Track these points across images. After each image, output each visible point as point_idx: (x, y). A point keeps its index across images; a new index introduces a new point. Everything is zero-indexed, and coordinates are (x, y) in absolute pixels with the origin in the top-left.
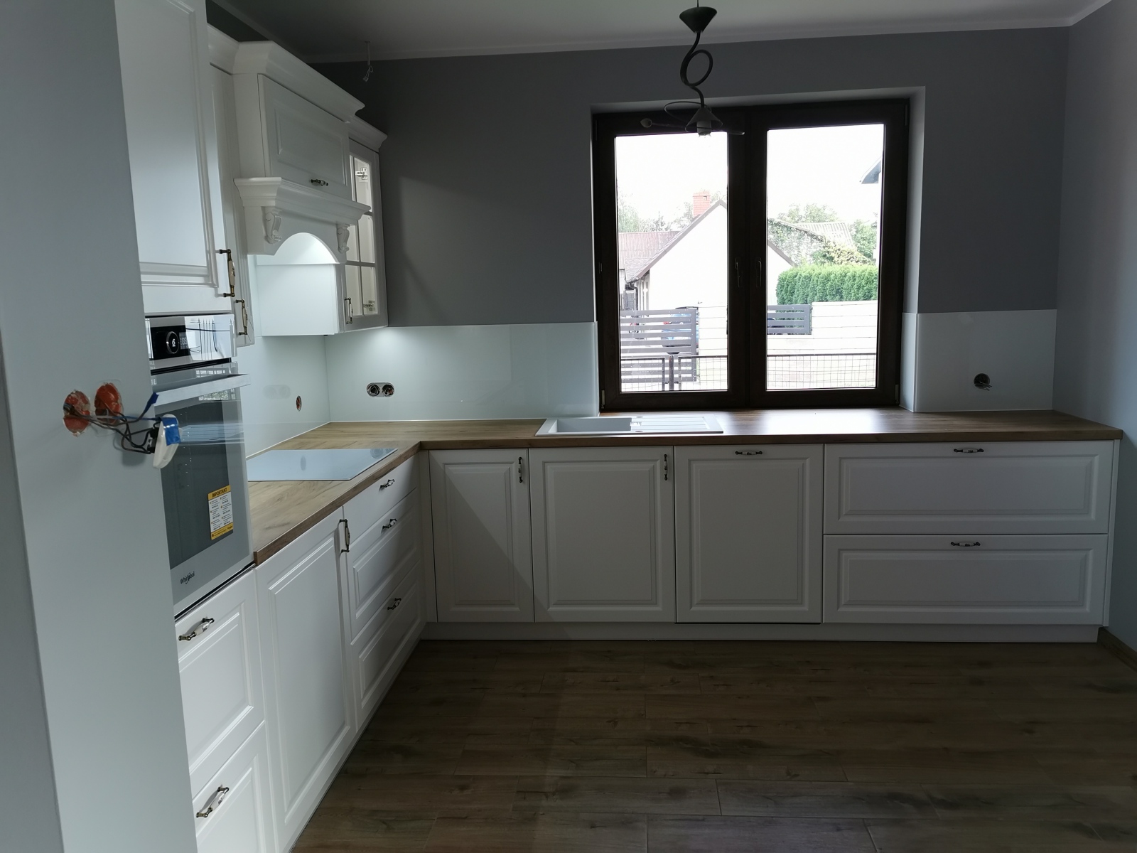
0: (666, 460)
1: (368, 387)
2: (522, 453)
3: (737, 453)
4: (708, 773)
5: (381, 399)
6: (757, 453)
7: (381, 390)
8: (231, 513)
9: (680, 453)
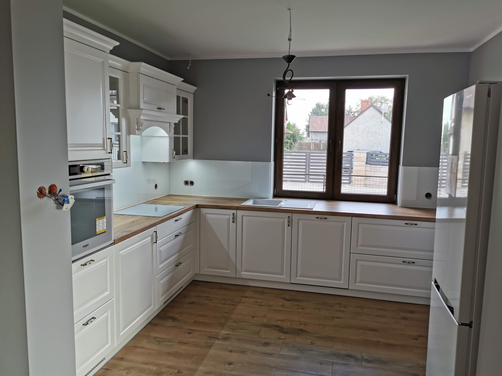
0: (289, 219)
1: (184, 182)
2: (234, 211)
3: (317, 218)
4: (281, 339)
5: (189, 187)
6: (325, 218)
7: (189, 183)
8: (105, 225)
9: (295, 217)
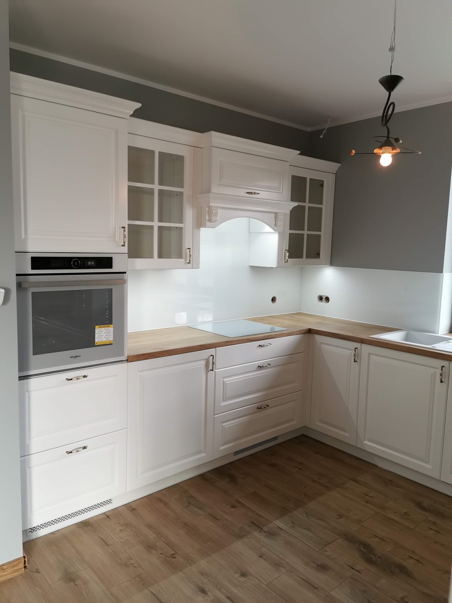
0: (442, 370)
1: (318, 297)
2: (357, 345)
4: (353, 569)
5: (318, 304)
7: (324, 299)
8: (112, 336)
